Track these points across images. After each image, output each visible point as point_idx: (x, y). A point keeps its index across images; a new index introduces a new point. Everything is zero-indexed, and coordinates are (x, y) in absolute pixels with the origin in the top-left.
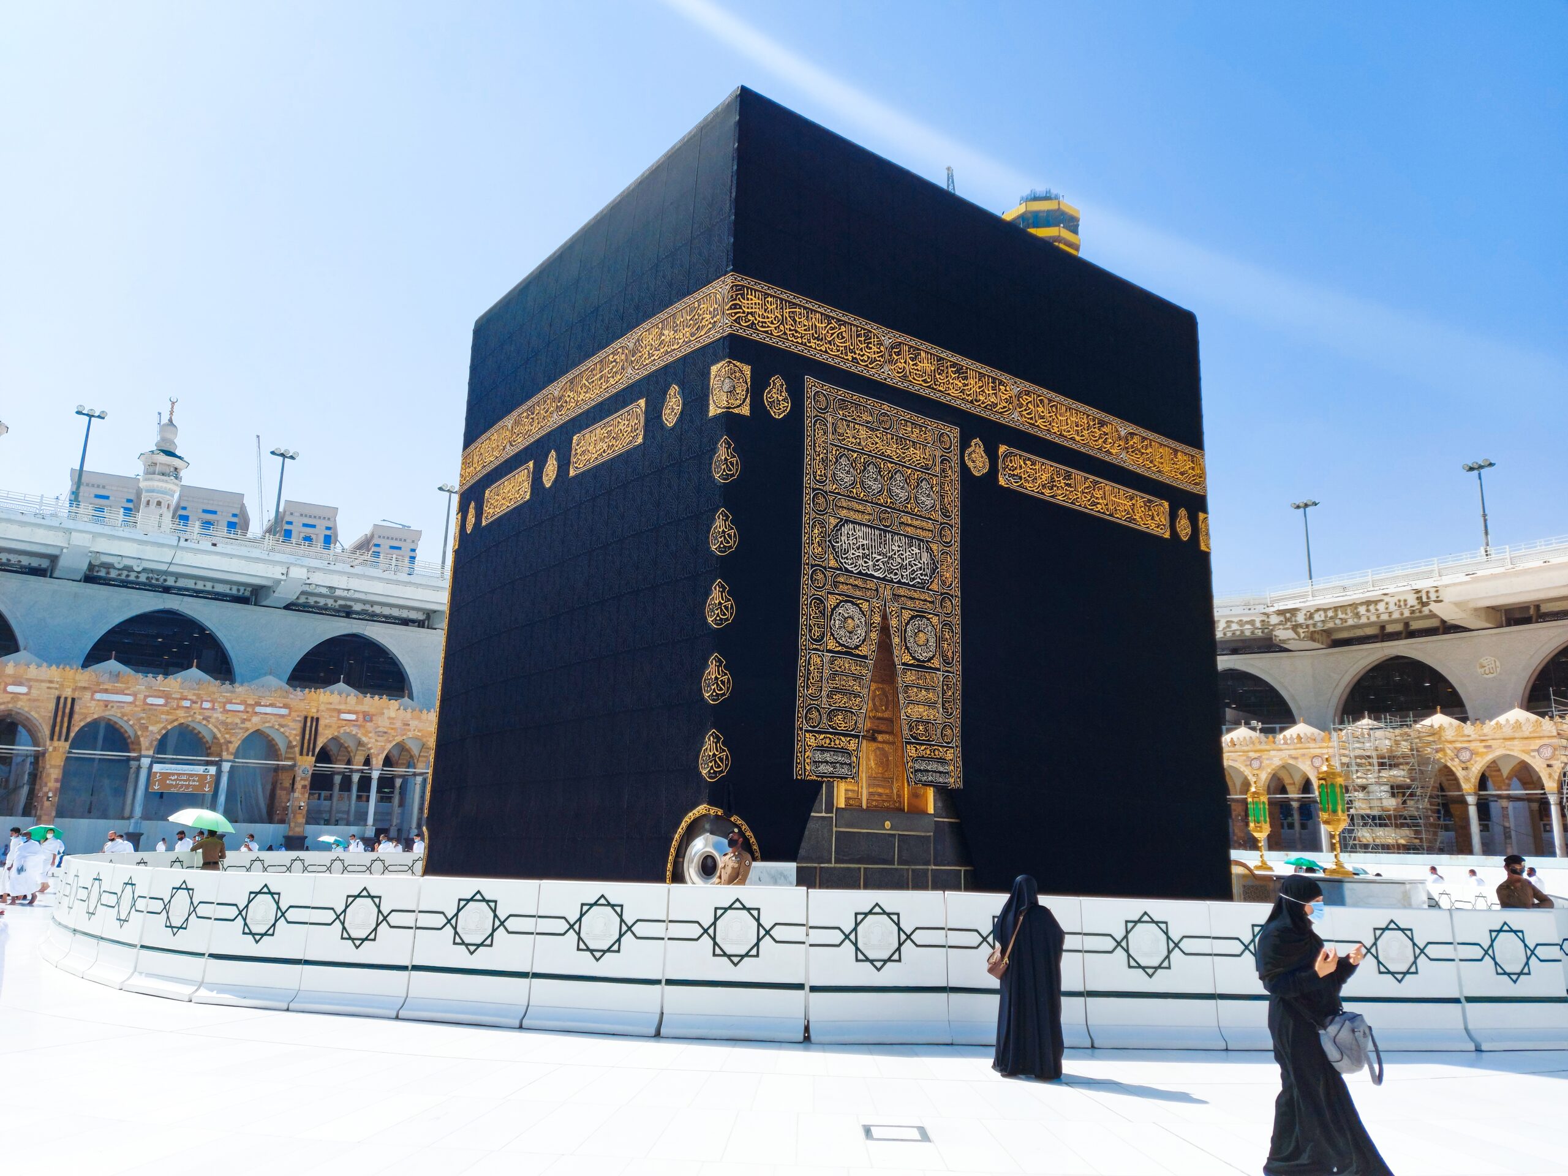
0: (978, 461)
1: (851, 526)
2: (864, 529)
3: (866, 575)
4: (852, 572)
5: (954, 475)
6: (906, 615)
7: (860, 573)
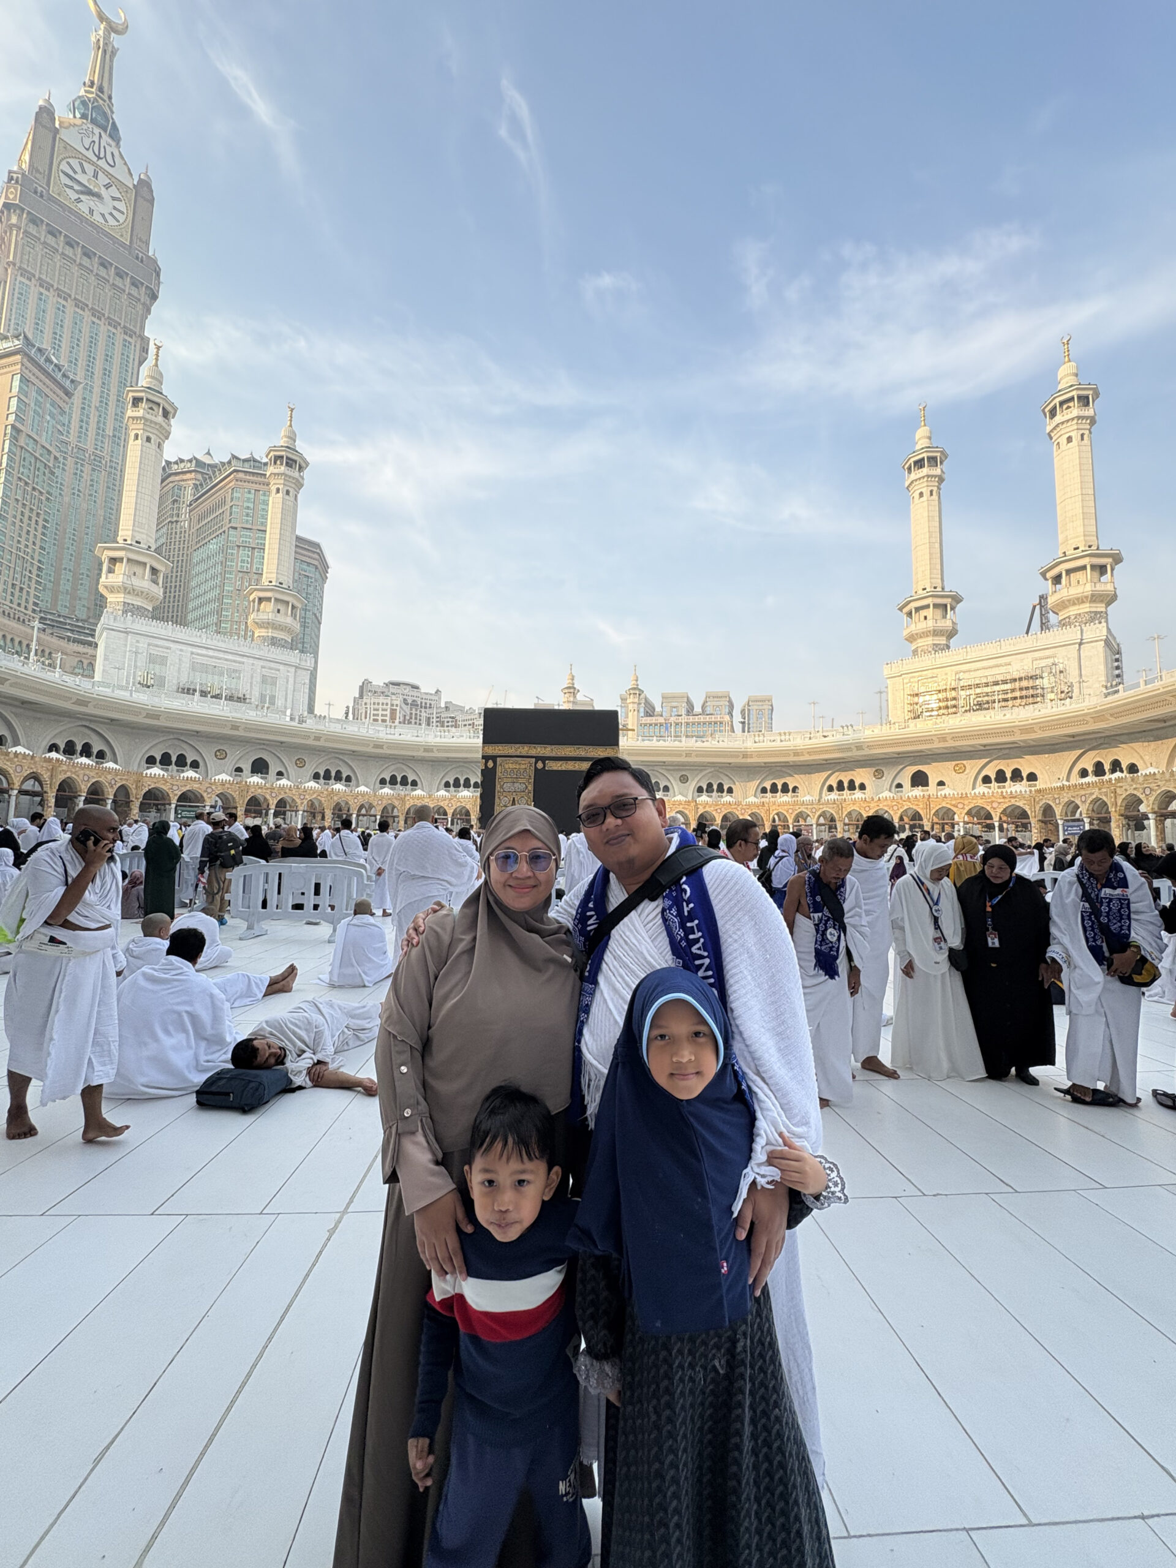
0: (540, 765)
5: (533, 769)
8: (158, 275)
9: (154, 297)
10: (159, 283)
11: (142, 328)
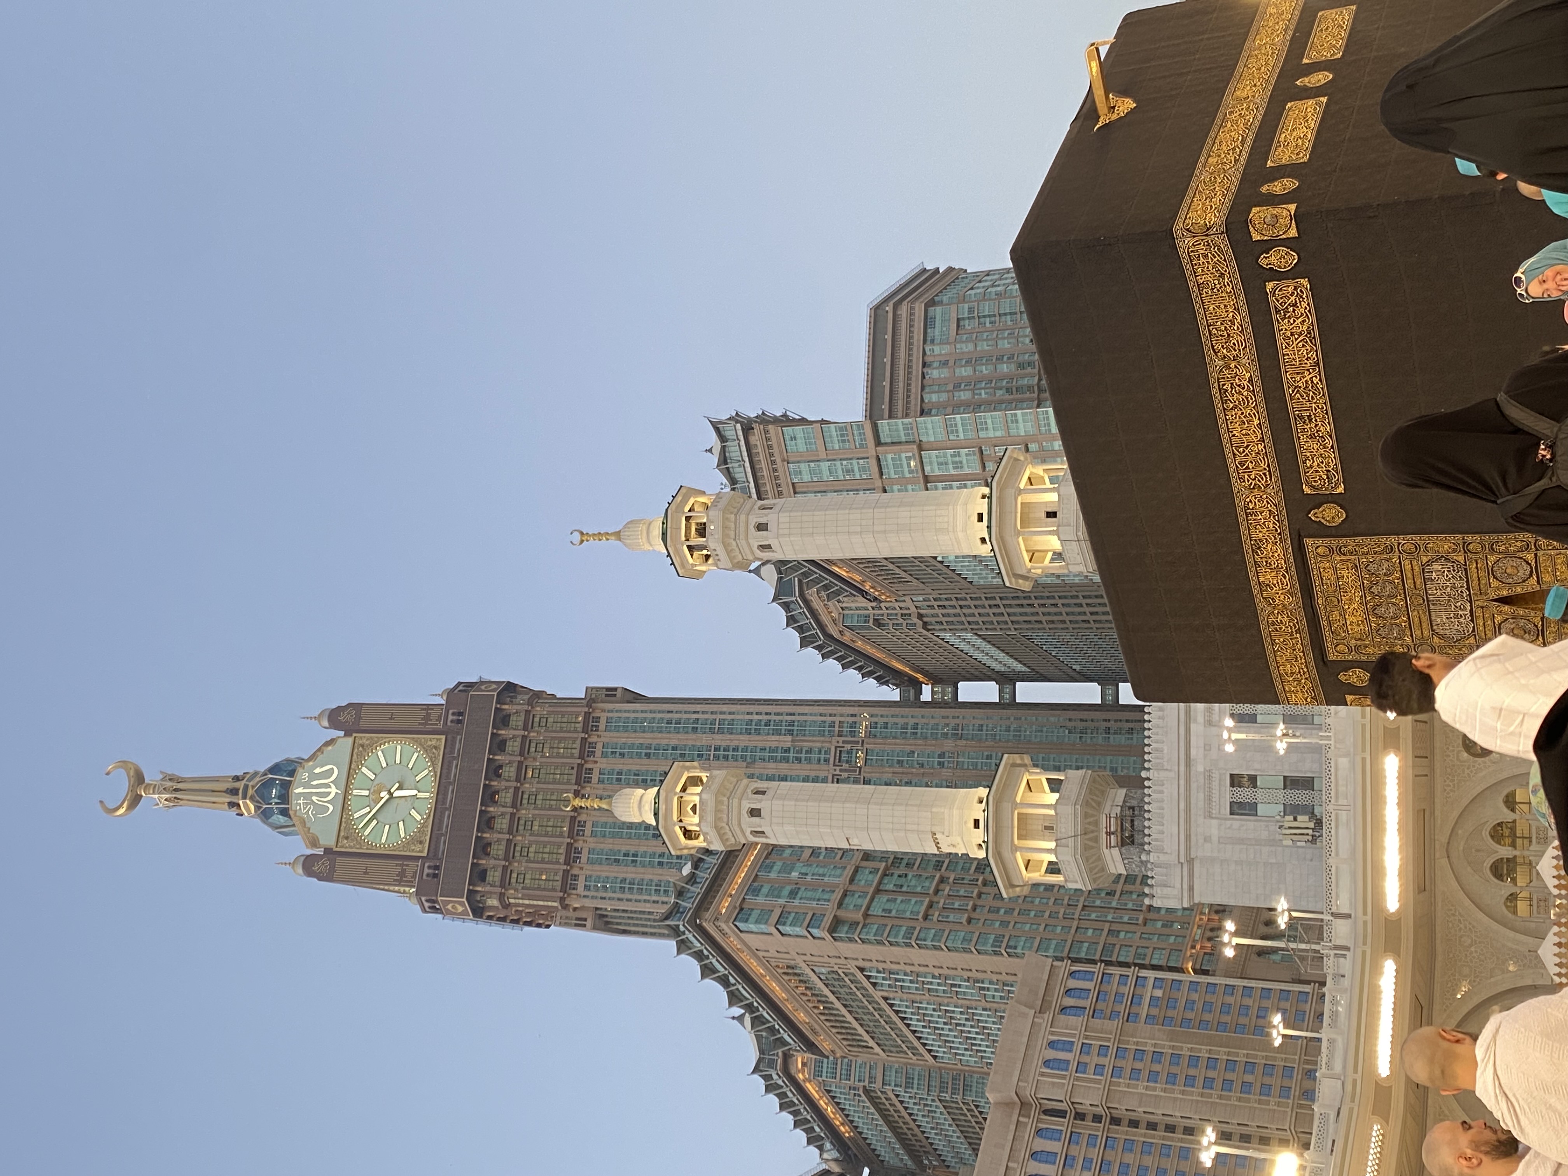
1: (1435, 627)
2: (1433, 618)
3: (1472, 615)
4: (1474, 627)
5: (1350, 543)
6: (1495, 583)
7: (1472, 620)
8: (470, 685)
9: (510, 688)
10: (482, 683)
11: (572, 702)
